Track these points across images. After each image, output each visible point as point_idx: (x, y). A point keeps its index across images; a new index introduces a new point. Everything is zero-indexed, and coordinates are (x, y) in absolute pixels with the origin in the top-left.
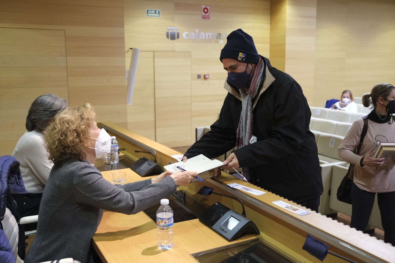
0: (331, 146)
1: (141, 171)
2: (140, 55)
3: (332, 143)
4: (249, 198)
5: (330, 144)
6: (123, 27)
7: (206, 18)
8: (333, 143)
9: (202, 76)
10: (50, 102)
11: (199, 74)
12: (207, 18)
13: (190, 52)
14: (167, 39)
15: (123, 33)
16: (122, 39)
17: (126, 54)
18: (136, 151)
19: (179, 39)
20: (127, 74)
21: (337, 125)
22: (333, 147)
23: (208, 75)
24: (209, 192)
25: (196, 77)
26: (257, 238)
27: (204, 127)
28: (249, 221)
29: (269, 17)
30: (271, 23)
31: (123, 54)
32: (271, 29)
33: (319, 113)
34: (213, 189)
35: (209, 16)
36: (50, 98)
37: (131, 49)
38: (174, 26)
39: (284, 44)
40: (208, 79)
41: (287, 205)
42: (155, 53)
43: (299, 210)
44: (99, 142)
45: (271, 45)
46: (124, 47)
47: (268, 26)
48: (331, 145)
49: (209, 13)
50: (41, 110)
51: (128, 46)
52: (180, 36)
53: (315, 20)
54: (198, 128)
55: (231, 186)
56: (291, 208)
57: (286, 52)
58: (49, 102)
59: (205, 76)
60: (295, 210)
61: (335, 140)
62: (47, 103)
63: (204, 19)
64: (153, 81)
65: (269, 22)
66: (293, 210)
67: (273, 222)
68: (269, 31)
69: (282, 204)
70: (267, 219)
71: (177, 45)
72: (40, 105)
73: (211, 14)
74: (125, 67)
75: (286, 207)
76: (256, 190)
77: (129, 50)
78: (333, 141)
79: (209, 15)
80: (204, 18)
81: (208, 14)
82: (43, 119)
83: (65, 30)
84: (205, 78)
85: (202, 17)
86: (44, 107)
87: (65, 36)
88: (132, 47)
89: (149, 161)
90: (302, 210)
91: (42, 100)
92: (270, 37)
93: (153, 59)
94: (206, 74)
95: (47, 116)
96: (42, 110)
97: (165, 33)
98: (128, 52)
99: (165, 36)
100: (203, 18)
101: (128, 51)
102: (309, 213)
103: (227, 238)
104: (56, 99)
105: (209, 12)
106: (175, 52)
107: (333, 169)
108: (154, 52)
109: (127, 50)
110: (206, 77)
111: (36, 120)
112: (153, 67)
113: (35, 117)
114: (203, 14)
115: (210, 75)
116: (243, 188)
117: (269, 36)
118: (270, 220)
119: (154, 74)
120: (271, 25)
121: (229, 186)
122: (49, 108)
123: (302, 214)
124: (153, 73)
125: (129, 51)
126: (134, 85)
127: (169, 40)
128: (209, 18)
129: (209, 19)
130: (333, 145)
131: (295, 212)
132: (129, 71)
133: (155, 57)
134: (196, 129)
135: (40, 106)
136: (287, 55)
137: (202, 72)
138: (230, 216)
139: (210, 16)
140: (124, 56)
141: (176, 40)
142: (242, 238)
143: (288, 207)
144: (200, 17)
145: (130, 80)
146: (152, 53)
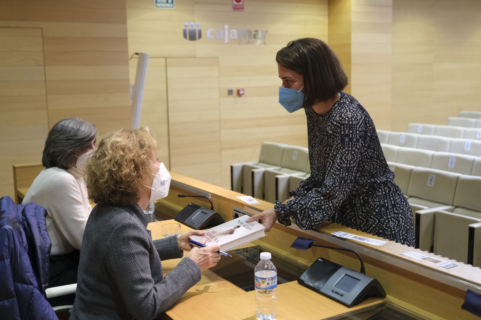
0: (429, 185)
1: (193, 223)
2: (149, 62)
3: (431, 180)
4: (366, 250)
5: (429, 182)
6: (125, 23)
7: (238, 9)
8: (433, 180)
9: (235, 92)
10: (75, 127)
11: (230, 89)
12: (239, 9)
13: (217, 57)
14: (184, 39)
15: (125, 31)
16: (124, 40)
17: (130, 61)
18: (179, 196)
19: (201, 39)
20: (131, 90)
21: (433, 156)
22: (433, 186)
23: (243, 90)
24: (308, 244)
25: (227, 92)
26: (384, 303)
27: (242, 164)
28: (373, 279)
29: (326, 7)
30: (329, 16)
31: (125, 62)
32: (330, 24)
33: (403, 141)
34: (313, 240)
35: (243, 7)
36: (74, 121)
37: (137, 54)
38: (194, 21)
39: (349, 45)
40: (243, 95)
41: (423, 257)
42: (168, 59)
43: (441, 261)
44: (158, 179)
46: (126, 52)
47: (324, 20)
48: (431, 184)
49: (243, 2)
50: (62, 140)
51: (132, 50)
52: (203, 35)
53: (390, 10)
54: (235, 165)
55: (338, 236)
56: (430, 259)
57: (352, 56)
58: (72, 128)
59: (238, 91)
60: (437, 262)
61: (435, 176)
62: (70, 130)
63: (236, 10)
64: (166, 99)
65: (327, 13)
66: (433, 262)
67: (404, 279)
68: (326, 27)
69: (415, 256)
70: (395, 276)
71: (198, 47)
72: (61, 132)
73: (246, 3)
74: (128, 80)
75: (423, 259)
76: (374, 240)
77: (133, 55)
78: (433, 178)
79: (243, 5)
80: (236, 8)
81: (241, 3)
82: (66, 151)
83: (42, 29)
84: (239, 94)
85: (234, 8)
86: (66, 135)
87: (43, 36)
88: (137, 52)
89: (202, 209)
90: (446, 262)
91: (63, 126)
92: (329, 35)
93: (164, 68)
94: (239, 88)
95: (71, 146)
96: (64, 139)
97: (182, 31)
98: (133, 59)
99: (182, 35)
100: (234, 9)
101: (132, 58)
102: (456, 265)
103: (345, 303)
104: (81, 123)
106: (195, 57)
107: (437, 217)
108: (166, 58)
109: (131, 56)
110: (241, 92)
111: (57, 153)
112: (165, 80)
113: (54, 149)
114: (235, 3)
115: (246, 90)
116: (355, 237)
117: (327, 34)
118: (401, 278)
119: (167, 90)
120: (329, 18)
121: (335, 236)
122: (74, 136)
123: (447, 266)
124: (165, 88)
125: (134, 57)
126: (142, 106)
127: (188, 41)
128: (243, 9)
129: (242, 10)
130: (433, 183)
131: (437, 264)
132: (134, 86)
133: (168, 65)
134: (232, 168)
135: (61, 134)
136: (353, 61)
137: (235, 86)
138: (344, 275)
139: (245, 6)
140: (127, 64)
141: (198, 41)
142: (363, 303)
143: (426, 258)
144: (230, 8)
145: (135, 98)
146: (164, 59)
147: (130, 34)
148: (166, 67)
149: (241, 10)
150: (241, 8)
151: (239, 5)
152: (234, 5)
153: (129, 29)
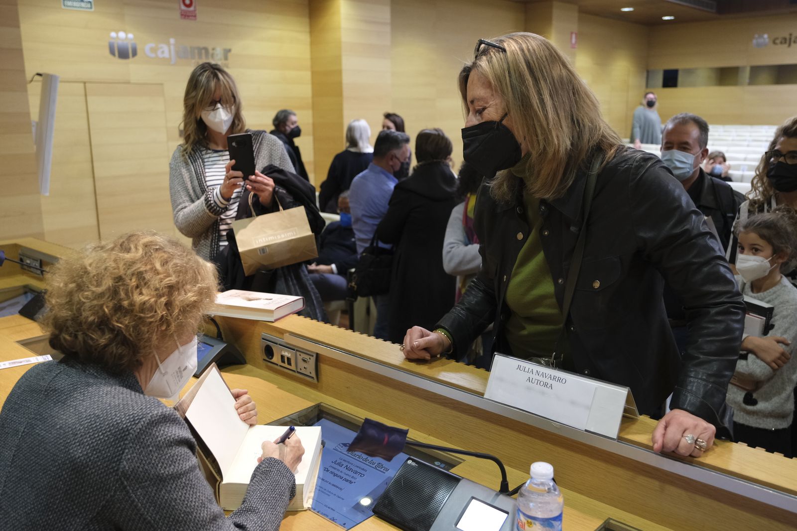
2: (61, 87)
6: (17, 26)
7: (188, 16)
12: (190, 18)
13: (162, 84)
14: (111, 57)
15: (18, 39)
16: (18, 52)
17: (29, 86)
19: (136, 58)
20: (34, 130)
25: (177, 133)
29: (307, 20)
30: (311, 32)
31: (22, 86)
32: (313, 43)
35: (195, 13)
37: (40, 75)
38: (125, 31)
39: (339, 72)
42: (87, 85)
45: (313, 73)
46: (22, 71)
47: (306, 38)
49: (195, 7)
51: (31, 67)
52: (139, 51)
53: (388, 29)
57: (344, 87)
63: (184, 18)
64: (89, 144)
65: (308, 29)
68: (308, 48)
71: (133, 69)
73: (199, 9)
74: (28, 114)
77: (33, 77)
79: (195, 10)
80: (185, 16)
81: (192, 9)
85: (182, 15)
88: (40, 72)
92: (312, 59)
93: (83, 98)
97: (107, 44)
98: (32, 83)
99: (107, 52)
100: (183, 17)
101: (32, 81)
105: (194, 4)
106: (129, 83)
108: (85, 83)
109: (30, 79)
112: (86, 115)
114: (183, 7)
117: (308, 56)
119: (89, 129)
120: (311, 36)
124: (86, 127)
125: (34, 79)
127: (116, 60)
128: (195, 16)
129: (194, 18)
132: (37, 123)
133: (88, 94)
136: (345, 93)
139: (197, 12)
140: (25, 90)
141: (131, 60)
144: (177, 15)
145: (41, 141)
146: (82, 85)
147: (26, 45)
148: (86, 95)
149: (192, 18)
150: (192, 16)
151: (190, 12)
152: (182, 11)
153: (23, 38)
